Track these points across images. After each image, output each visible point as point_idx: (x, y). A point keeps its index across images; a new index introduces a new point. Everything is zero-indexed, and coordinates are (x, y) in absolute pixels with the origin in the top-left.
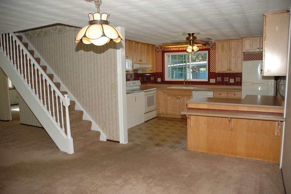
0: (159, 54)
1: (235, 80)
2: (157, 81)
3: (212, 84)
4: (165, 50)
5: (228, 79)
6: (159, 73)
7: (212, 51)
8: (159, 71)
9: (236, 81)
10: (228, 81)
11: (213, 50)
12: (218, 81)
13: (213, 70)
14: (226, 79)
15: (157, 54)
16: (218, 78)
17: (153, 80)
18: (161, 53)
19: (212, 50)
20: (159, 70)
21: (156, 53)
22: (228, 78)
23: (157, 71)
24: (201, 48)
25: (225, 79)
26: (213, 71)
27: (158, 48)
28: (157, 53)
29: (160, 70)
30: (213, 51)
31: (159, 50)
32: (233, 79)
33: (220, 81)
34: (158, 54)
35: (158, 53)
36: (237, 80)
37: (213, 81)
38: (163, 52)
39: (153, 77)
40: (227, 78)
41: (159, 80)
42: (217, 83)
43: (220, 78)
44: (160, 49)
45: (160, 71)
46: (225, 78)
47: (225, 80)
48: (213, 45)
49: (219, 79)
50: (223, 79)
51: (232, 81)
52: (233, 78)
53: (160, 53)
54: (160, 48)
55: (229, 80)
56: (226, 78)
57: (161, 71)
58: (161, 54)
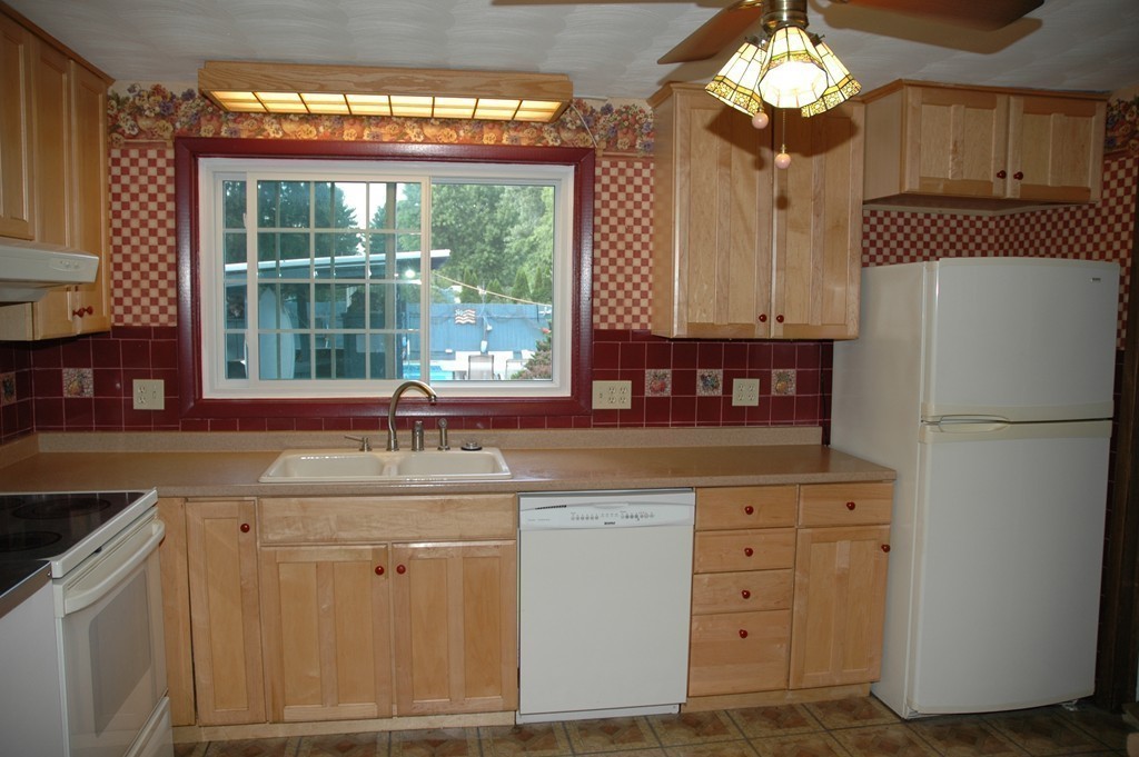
0: (143, 162)
1: (765, 387)
2: (131, 402)
3: (608, 418)
4: (207, 131)
5: (721, 377)
6: (145, 331)
7: (606, 172)
8: (146, 319)
9: (774, 393)
10: (719, 392)
11: (614, 165)
12: (648, 393)
13: (612, 310)
14: (708, 382)
15: (125, 162)
16: (649, 373)
17: (89, 392)
18: (170, 154)
19: (606, 164)
20: (145, 310)
21: (116, 153)
22: (719, 373)
23: (128, 319)
24: (524, 143)
25: (703, 377)
26: (612, 319)
27: (137, 112)
28: (125, 154)
29: (154, 310)
30: (614, 172)
31: (143, 123)
32: (756, 382)
33: (668, 392)
34: (134, 162)
35: (134, 153)
36: (777, 387)
37: (612, 394)
38: (192, 149)
39: (88, 372)
40: (715, 371)
41: (149, 394)
42: (644, 412)
43: (668, 372)
44: (160, 116)
45: (154, 318)
46: (700, 372)
47: (701, 392)
48: (615, 129)
49: (659, 381)
50: (684, 382)
51: (746, 392)
52: (752, 376)
53: (152, 154)
54: (151, 106)
55: (728, 388)
56: (706, 372)
57: (163, 319)
58: (161, 163)
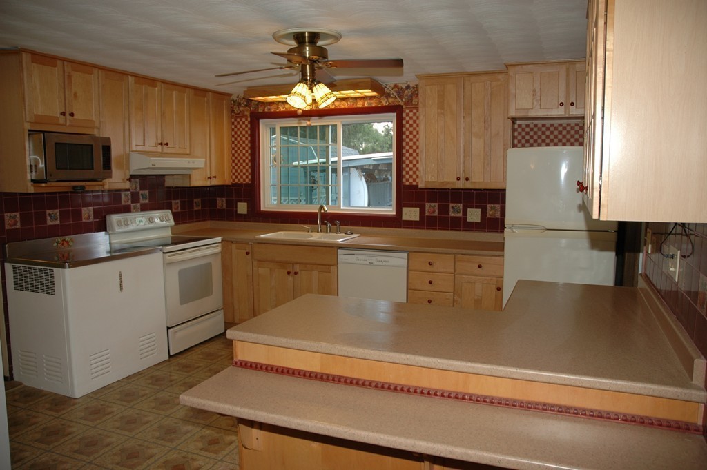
0: (241, 123)
1: (484, 213)
2: (236, 211)
3: (409, 225)
4: (260, 110)
5: (461, 208)
6: (241, 185)
7: (408, 115)
8: (242, 180)
9: (488, 216)
10: (460, 215)
11: (411, 111)
12: (427, 214)
13: (411, 176)
14: (455, 210)
15: (236, 123)
16: (427, 205)
17: (224, 207)
18: (249, 119)
19: (408, 111)
20: (242, 177)
21: (233, 120)
22: (461, 206)
23: (236, 180)
24: (373, 105)
25: (453, 207)
26: (411, 180)
27: (239, 105)
28: (236, 120)
29: (244, 177)
30: (411, 115)
31: (241, 109)
32: (479, 210)
33: (436, 214)
34: (238, 123)
35: (238, 120)
36: (490, 213)
37: (411, 214)
38: (256, 118)
39: (224, 199)
40: (459, 205)
41: (242, 208)
42: (425, 223)
43: (436, 204)
44: (246, 106)
45: (244, 180)
46: (451, 205)
47: (452, 214)
48: (411, 96)
49: (432, 208)
50: (444, 209)
51: (474, 215)
52: (477, 207)
53: (244, 120)
54: (243, 102)
55: (465, 213)
56: (454, 205)
57: (247, 180)
58: (246, 123)
